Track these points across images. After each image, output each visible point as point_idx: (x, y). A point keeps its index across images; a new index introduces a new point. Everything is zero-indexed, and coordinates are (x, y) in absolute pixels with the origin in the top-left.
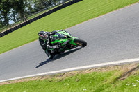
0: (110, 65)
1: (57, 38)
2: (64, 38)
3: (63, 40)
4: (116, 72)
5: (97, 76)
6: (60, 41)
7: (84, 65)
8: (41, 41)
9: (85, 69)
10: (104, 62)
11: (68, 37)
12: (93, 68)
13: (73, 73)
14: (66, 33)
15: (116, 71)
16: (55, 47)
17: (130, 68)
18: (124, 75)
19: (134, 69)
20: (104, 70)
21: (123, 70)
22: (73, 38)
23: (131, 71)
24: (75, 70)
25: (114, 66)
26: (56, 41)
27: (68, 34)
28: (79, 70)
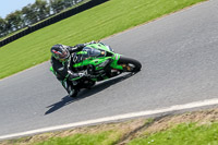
0: (103, 123)
1: (85, 56)
2: (101, 56)
3: (99, 60)
4: (112, 134)
5: (82, 140)
6: (93, 62)
7: (62, 124)
8: (56, 63)
9: (64, 130)
10: (94, 118)
11: (109, 54)
12: (76, 128)
13: (44, 135)
14: (102, 47)
15: (111, 131)
16: (82, 74)
17: (134, 127)
18: (125, 138)
19: (140, 128)
20: (93, 131)
21: (123, 130)
22: (117, 56)
23: (136, 131)
24: (49, 132)
25: (109, 123)
26: (85, 63)
27: (107, 49)
28: (54, 131)
